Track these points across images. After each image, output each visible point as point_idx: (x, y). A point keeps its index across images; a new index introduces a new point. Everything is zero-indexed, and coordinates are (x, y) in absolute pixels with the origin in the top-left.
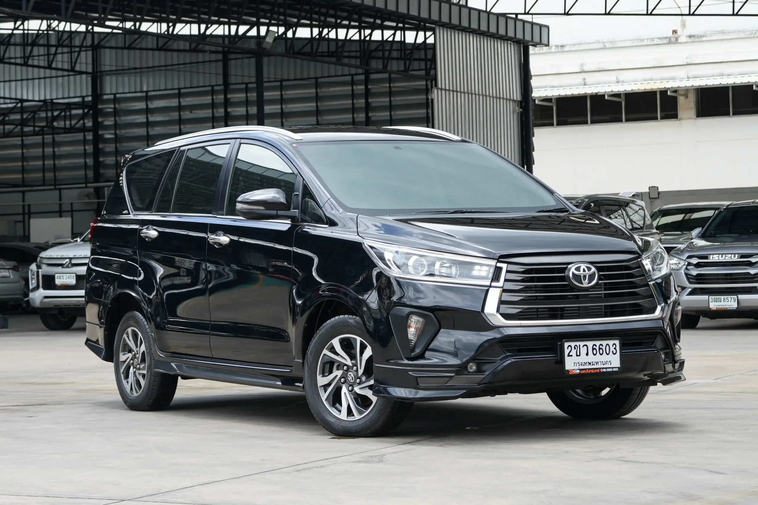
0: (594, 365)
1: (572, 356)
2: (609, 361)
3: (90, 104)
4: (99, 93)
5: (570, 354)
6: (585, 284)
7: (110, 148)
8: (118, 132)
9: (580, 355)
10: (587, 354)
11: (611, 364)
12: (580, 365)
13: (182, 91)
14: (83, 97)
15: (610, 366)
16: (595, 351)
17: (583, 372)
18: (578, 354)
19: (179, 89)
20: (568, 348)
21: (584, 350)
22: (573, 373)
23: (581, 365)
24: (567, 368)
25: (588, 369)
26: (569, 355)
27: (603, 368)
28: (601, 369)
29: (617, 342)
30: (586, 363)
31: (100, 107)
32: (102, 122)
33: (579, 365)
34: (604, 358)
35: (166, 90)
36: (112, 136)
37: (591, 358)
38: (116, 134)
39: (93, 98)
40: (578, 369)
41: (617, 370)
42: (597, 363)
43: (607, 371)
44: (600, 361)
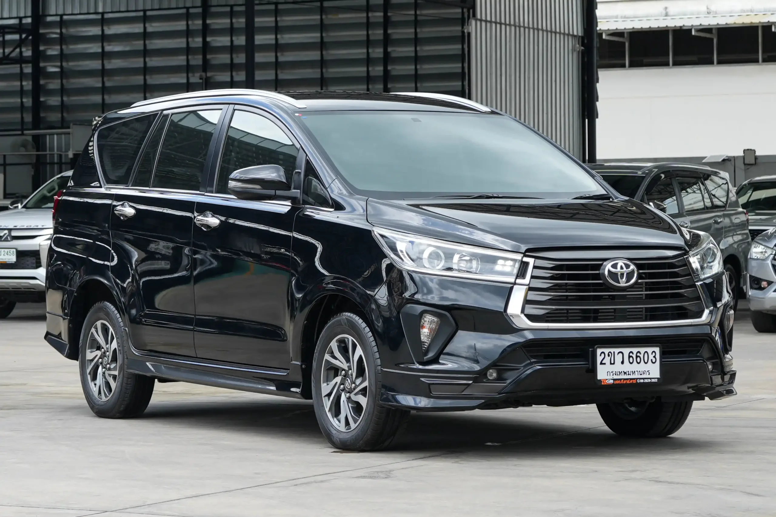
0: (630, 375)
1: (605, 364)
2: (646, 371)
3: (30, 27)
4: (41, 13)
5: (603, 362)
6: (623, 283)
7: (54, 84)
8: (64, 64)
9: (614, 364)
10: (623, 362)
11: (649, 374)
12: (614, 374)
13: (149, 13)
14: (20, 19)
15: (648, 376)
16: (631, 359)
17: (617, 382)
18: (612, 362)
19: (145, 11)
20: (600, 355)
21: (619, 358)
23: (616, 374)
24: (599, 378)
25: (622, 379)
26: (601, 363)
27: (640, 379)
28: (638, 380)
29: (657, 350)
30: (621, 372)
31: (41, 31)
32: (44, 51)
34: (642, 367)
35: (128, 11)
36: (57, 70)
37: (627, 367)
38: (61, 67)
39: (32, 20)
41: (656, 381)
42: (633, 372)
43: (645, 382)
44: (637, 371)
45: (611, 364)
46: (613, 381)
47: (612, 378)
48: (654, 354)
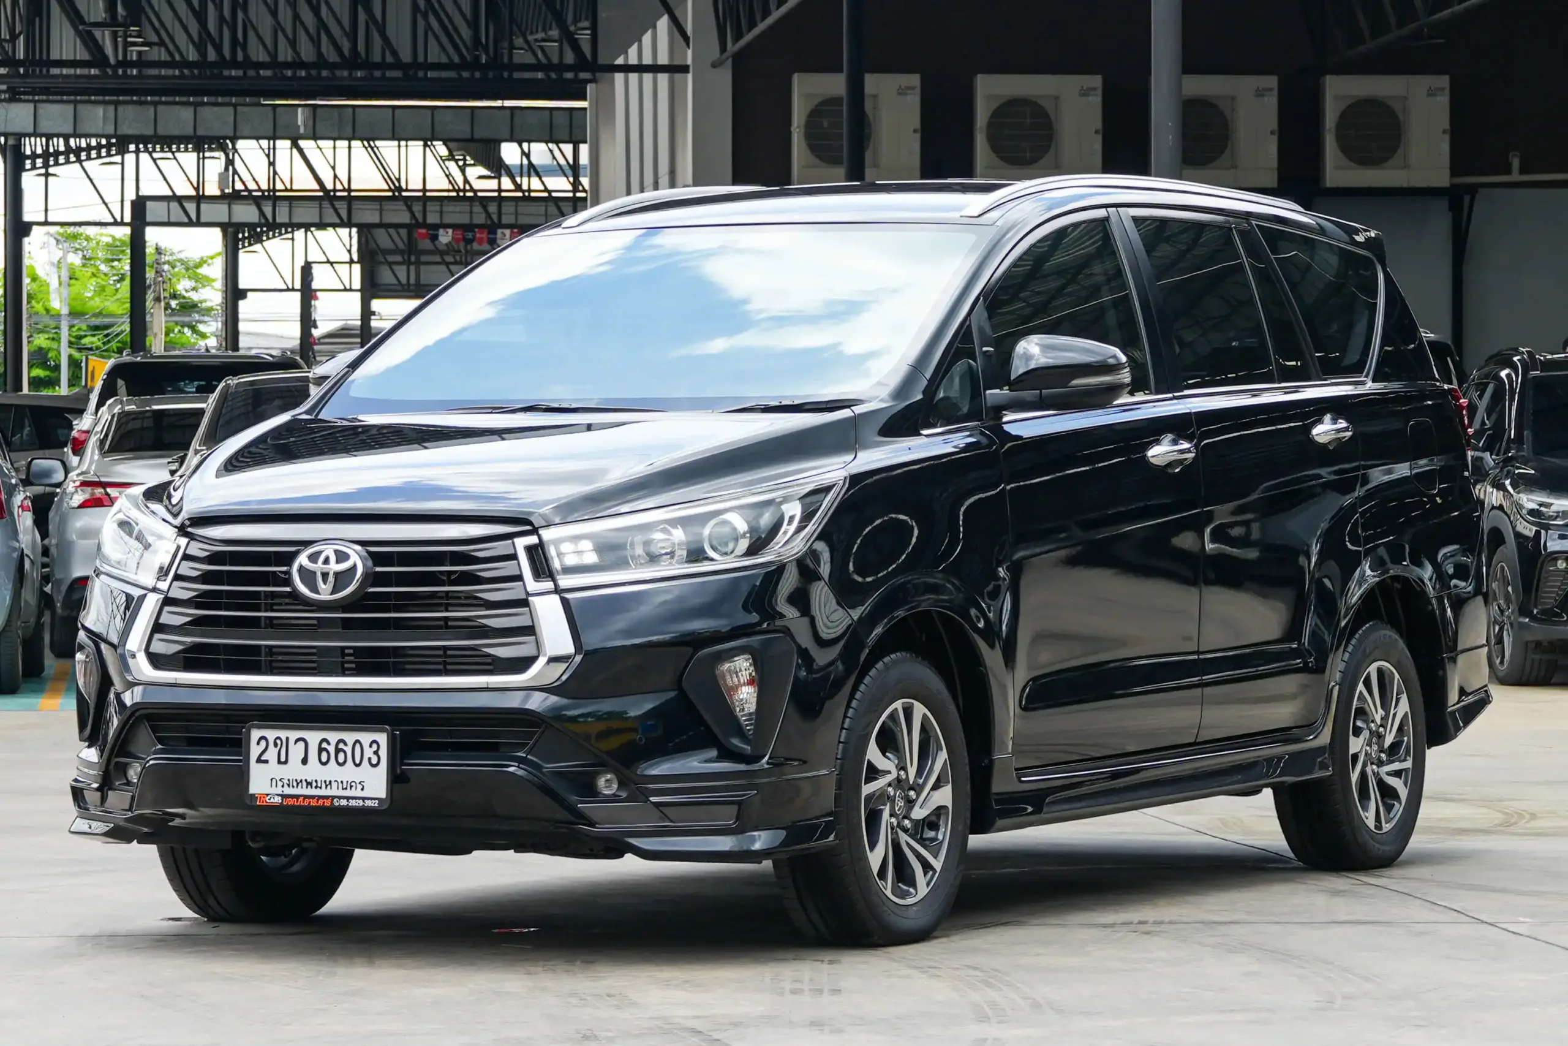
0: (321, 788)
1: (266, 762)
2: (358, 782)
5: (262, 758)
6: (325, 593)
9: (286, 762)
10: (305, 761)
11: (362, 789)
12: (286, 786)
15: (358, 793)
16: (324, 756)
17: (290, 802)
18: (283, 759)
20: (258, 743)
21: (297, 751)
22: (265, 804)
23: (289, 785)
24: (252, 791)
25: (301, 796)
26: (259, 761)
27: (340, 798)
28: (335, 800)
29: (382, 738)
30: (301, 781)
33: (283, 786)
34: (349, 773)
37: (314, 771)
40: (278, 795)
41: (376, 805)
42: (328, 783)
43: (350, 804)
44: (335, 781)
45: (279, 762)
46: (280, 798)
47: (281, 793)
48: (375, 747)
